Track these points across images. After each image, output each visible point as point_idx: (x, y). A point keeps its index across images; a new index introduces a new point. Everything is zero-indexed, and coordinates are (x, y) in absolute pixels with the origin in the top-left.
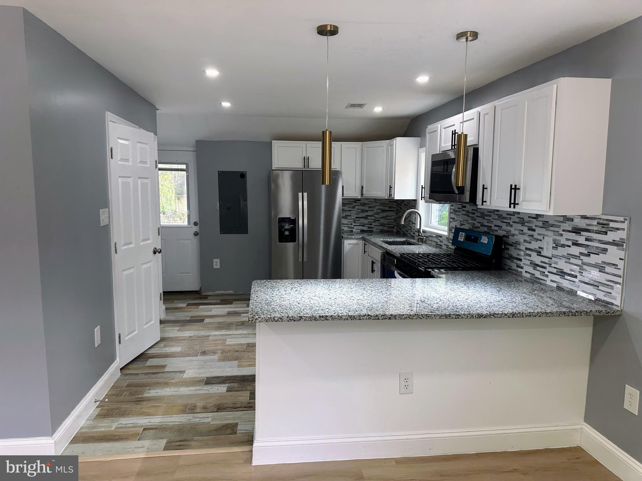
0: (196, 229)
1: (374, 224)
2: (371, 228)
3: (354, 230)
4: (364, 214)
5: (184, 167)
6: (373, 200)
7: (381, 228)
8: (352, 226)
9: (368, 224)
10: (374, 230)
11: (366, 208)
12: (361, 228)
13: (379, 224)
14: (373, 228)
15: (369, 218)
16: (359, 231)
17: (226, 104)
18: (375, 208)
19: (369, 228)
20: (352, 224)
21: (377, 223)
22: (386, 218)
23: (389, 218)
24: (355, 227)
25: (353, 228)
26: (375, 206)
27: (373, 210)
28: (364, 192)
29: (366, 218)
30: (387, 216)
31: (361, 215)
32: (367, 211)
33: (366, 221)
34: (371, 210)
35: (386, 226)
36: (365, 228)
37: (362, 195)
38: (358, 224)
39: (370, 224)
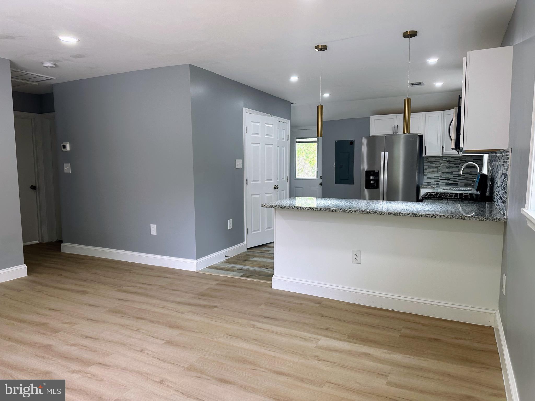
0: (320, 181)
1: (458, 178)
2: (456, 181)
3: (440, 183)
4: (450, 170)
5: (316, 139)
6: (459, 158)
7: (466, 181)
8: (439, 180)
9: (453, 178)
10: (459, 183)
11: (452, 165)
12: (446, 181)
13: (463, 179)
14: (458, 182)
15: (454, 173)
16: (445, 184)
17: (326, 95)
18: (460, 165)
19: (454, 181)
20: (438, 178)
21: (461, 178)
22: (471, 173)
23: (473, 173)
24: (441, 181)
25: (440, 181)
26: (460, 163)
27: (458, 167)
28: (444, 151)
29: (451, 173)
30: (471, 172)
31: (447, 170)
32: (452, 168)
33: (451, 176)
34: (456, 167)
35: (470, 180)
36: (450, 182)
37: (442, 153)
38: (444, 178)
39: (455, 178)
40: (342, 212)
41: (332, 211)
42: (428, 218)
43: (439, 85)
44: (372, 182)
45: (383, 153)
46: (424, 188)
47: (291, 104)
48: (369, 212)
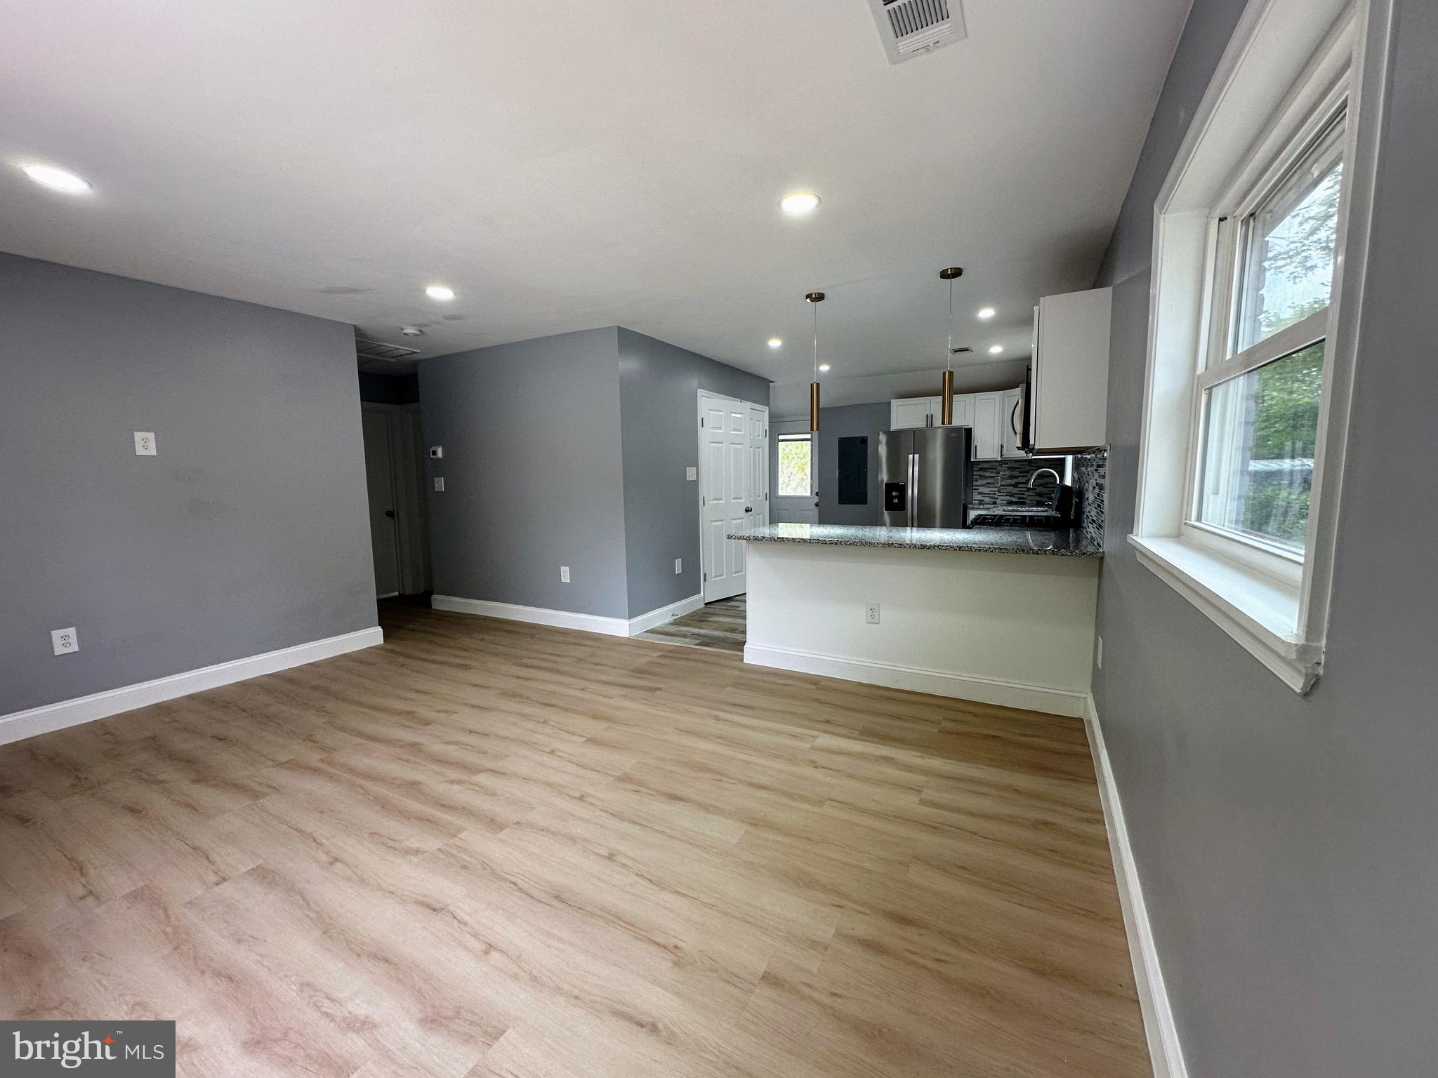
0: (816, 499)
1: (1027, 493)
2: (1023, 498)
3: (998, 501)
4: (1013, 482)
5: (808, 436)
6: (1027, 463)
7: (1038, 498)
8: (996, 496)
9: (1018, 494)
10: (1027, 501)
11: (1016, 473)
12: (1008, 498)
13: (1034, 494)
14: (1026, 499)
15: (1019, 486)
16: (1005, 502)
17: (825, 368)
18: (1028, 473)
19: (1019, 498)
20: (995, 494)
21: (1031, 493)
22: (1046, 486)
23: (1049, 485)
24: (1002, 498)
25: (997, 499)
26: (1029, 470)
27: (1026, 476)
28: (1005, 452)
29: (1015, 485)
30: (1046, 483)
31: (1009, 482)
32: (1017, 477)
33: (1015, 490)
34: (1023, 476)
35: (1045, 496)
36: (1014, 499)
37: (1002, 455)
38: (1005, 494)
39: (1021, 494)
40: (851, 544)
41: (836, 544)
42: (982, 553)
43: (996, 350)
44: (896, 501)
45: (911, 456)
46: (973, 509)
47: (771, 384)
48: (892, 544)
